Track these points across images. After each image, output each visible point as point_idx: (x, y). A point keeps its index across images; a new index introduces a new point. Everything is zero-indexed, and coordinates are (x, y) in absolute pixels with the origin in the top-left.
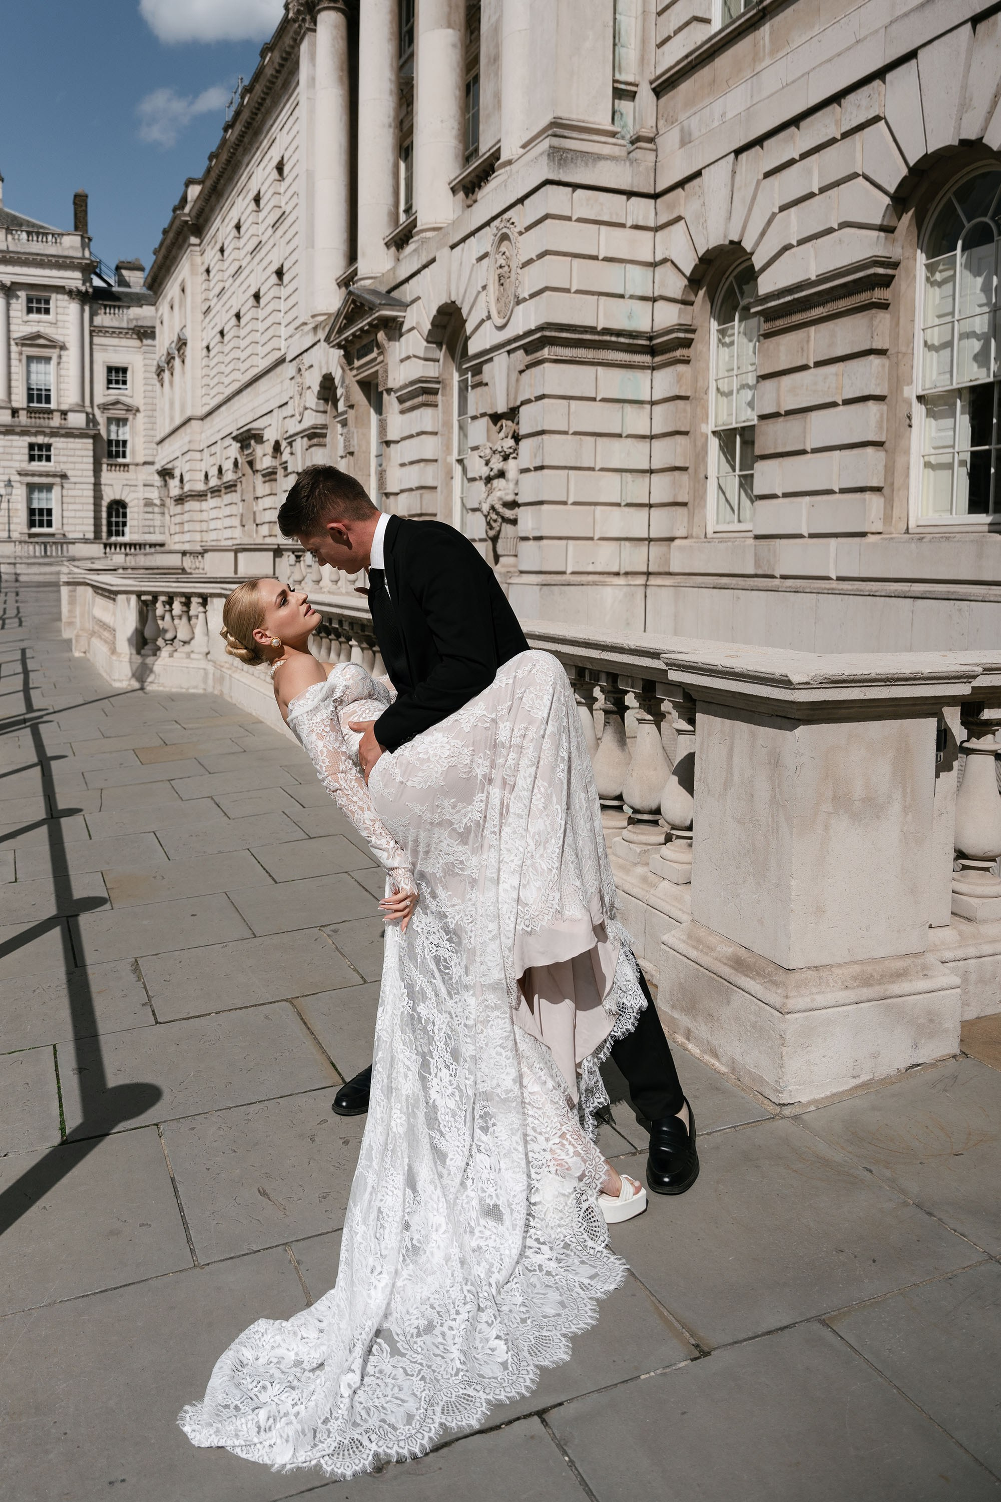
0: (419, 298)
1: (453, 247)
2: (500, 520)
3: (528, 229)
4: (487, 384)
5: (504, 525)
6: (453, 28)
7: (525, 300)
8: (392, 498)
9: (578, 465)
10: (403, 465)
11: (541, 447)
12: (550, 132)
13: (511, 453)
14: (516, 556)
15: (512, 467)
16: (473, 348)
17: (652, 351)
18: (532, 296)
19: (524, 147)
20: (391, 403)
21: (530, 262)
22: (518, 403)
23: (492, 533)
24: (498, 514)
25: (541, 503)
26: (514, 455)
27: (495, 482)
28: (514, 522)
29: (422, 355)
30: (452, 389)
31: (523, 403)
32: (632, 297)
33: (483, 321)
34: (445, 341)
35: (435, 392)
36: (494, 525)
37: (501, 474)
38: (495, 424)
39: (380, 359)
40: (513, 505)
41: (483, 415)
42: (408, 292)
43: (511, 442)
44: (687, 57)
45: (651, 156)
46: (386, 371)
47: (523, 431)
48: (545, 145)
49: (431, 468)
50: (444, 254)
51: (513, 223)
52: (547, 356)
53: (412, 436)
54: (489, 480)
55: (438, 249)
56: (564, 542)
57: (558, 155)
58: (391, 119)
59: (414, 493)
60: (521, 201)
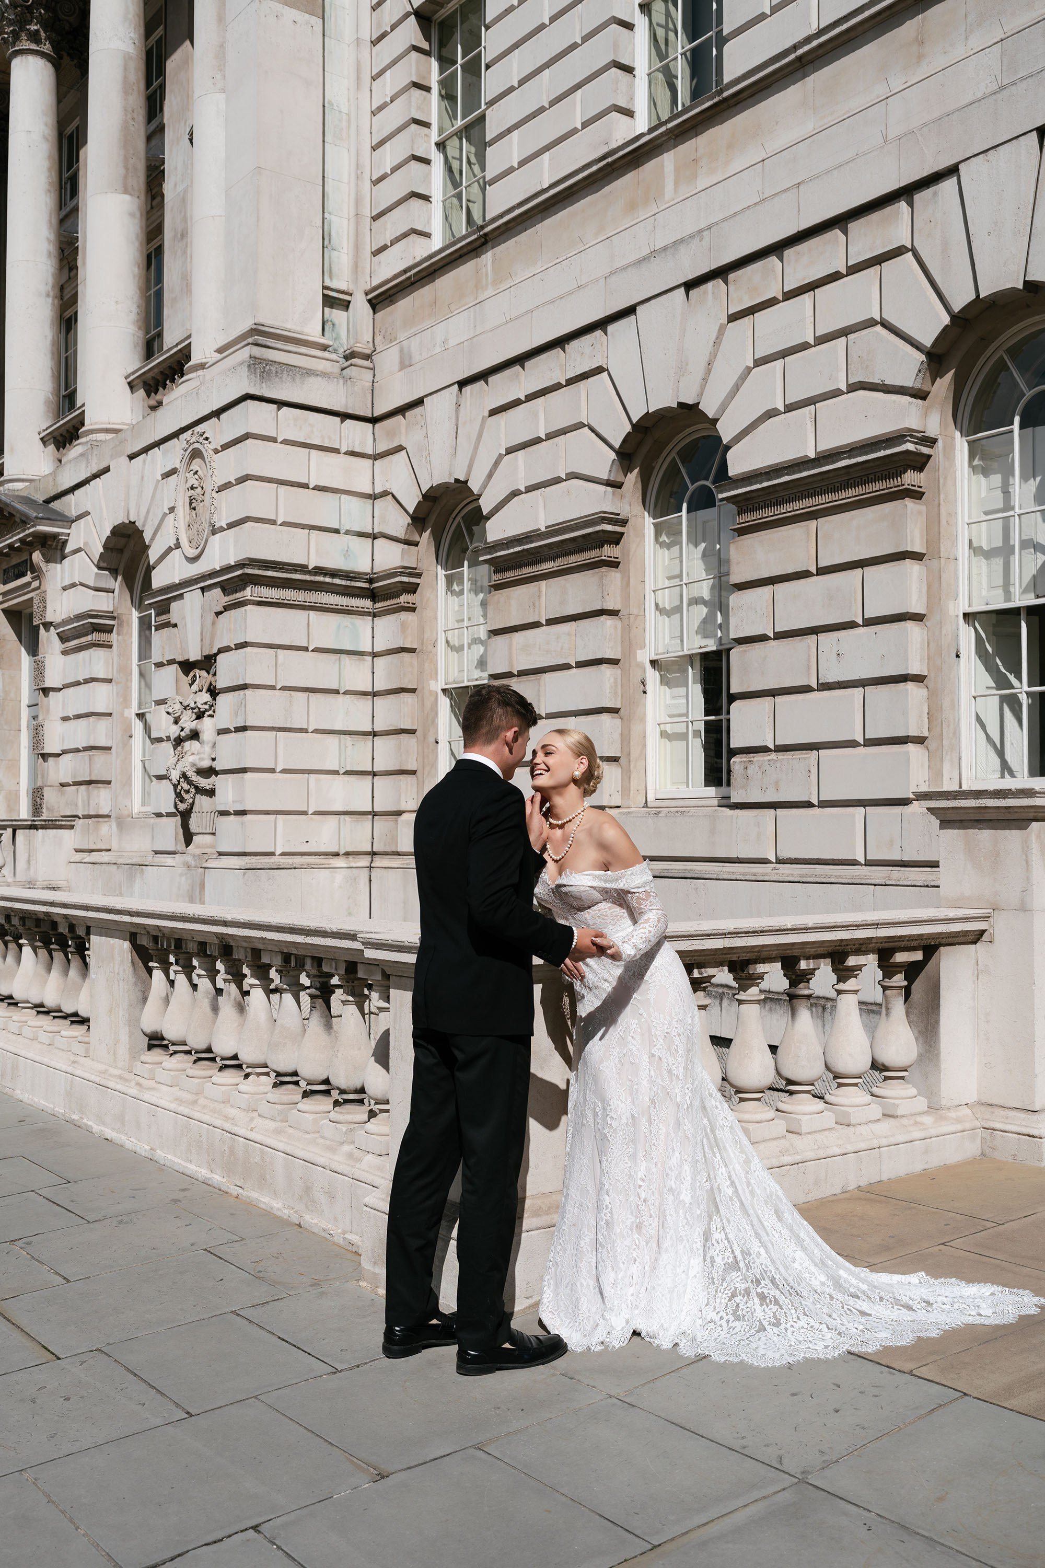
0: (87, 514)
1: (132, 457)
2: (193, 790)
3: (226, 447)
4: (175, 625)
5: (198, 796)
6: (131, 194)
7: (222, 529)
8: (51, 760)
9: (288, 726)
10: (65, 719)
11: (243, 704)
12: (250, 340)
13: (206, 710)
14: (214, 834)
15: (207, 726)
16: (159, 579)
17: (374, 596)
18: (231, 526)
19: (220, 351)
20: (50, 641)
21: (227, 486)
22: (215, 651)
23: (182, 807)
24: (190, 783)
25: (244, 770)
26: (211, 712)
27: (187, 745)
28: (211, 793)
29: (92, 584)
30: (130, 626)
31: (220, 651)
32: (348, 532)
33: (169, 550)
34: (121, 570)
35: (109, 630)
36: (186, 796)
37: (195, 735)
38: (187, 675)
39: (35, 584)
40: (209, 772)
41: (171, 662)
42: (72, 505)
43: (206, 697)
44: (405, 271)
45: (368, 375)
46: (44, 601)
47: (220, 685)
48: (244, 354)
49: (103, 723)
50: (120, 465)
51: (207, 439)
52: (249, 598)
53: (78, 683)
54: (179, 741)
55: (112, 457)
56: (272, 817)
57: (258, 367)
58: (49, 287)
59: (81, 754)
60: (217, 413)
